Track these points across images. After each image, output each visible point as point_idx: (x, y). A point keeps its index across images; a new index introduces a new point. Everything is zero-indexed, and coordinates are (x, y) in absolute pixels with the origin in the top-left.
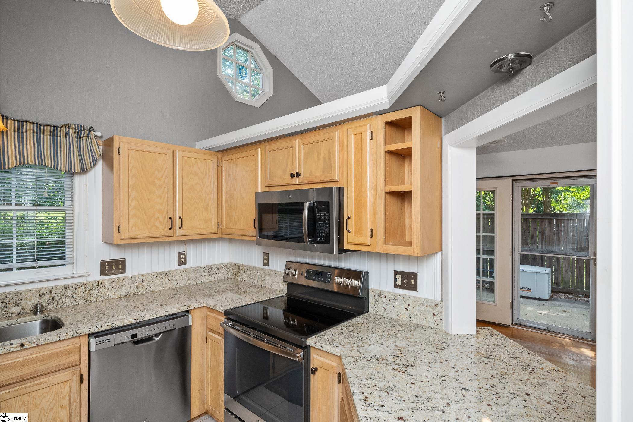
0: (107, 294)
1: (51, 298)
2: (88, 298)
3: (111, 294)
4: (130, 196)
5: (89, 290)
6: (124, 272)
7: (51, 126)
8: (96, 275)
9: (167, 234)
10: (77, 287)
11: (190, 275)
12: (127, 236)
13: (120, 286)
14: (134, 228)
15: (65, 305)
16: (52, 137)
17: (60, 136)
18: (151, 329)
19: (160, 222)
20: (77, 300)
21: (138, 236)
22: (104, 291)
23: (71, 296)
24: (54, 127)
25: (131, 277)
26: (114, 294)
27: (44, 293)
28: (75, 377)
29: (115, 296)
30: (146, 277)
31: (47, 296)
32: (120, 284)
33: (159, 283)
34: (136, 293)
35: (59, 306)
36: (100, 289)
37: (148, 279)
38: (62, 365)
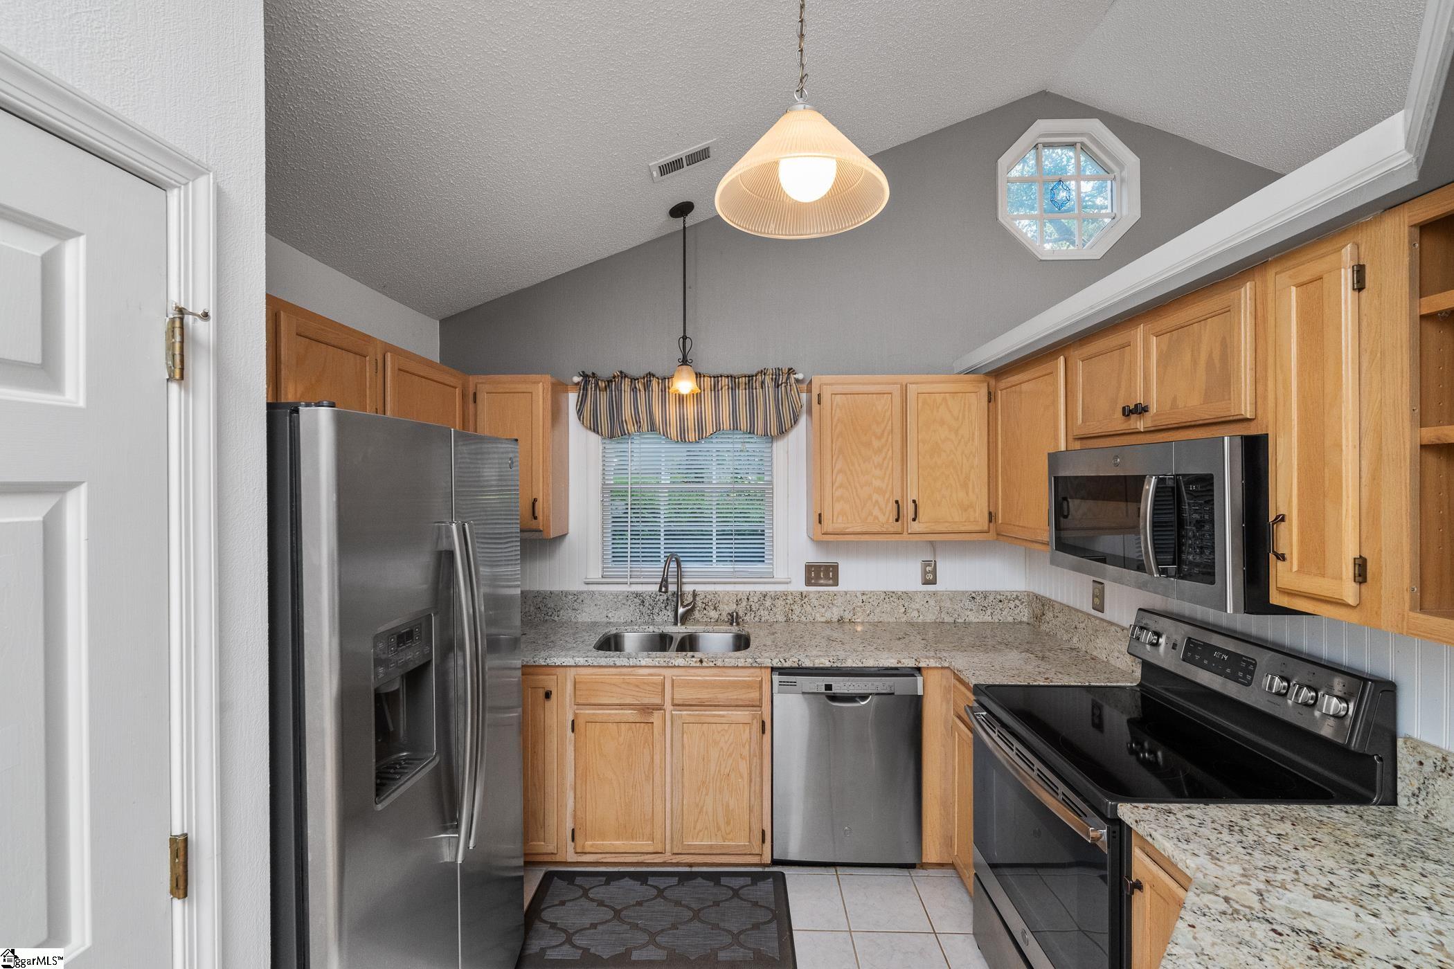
0: (813, 614)
1: (748, 607)
2: (790, 615)
3: (818, 615)
4: (835, 466)
5: (790, 604)
6: (837, 584)
7: (745, 377)
8: (798, 584)
9: (892, 530)
10: (776, 597)
11: (943, 604)
12: (830, 530)
13: (831, 605)
14: (840, 518)
15: (763, 619)
16: (747, 391)
17: (756, 389)
18: (854, 684)
19: (881, 509)
20: (777, 616)
21: (847, 530)
22: (808, 609)
23: (770, 608)
24: (749, 377)
25: (846, 593)
26: (822, 616)
27: (741, 600)
28: (755, 722)
29: (823, 619)
30: (868, 596)
31: (744, 603)
32: (830, 602)
33: (889, 609)
34: (853, 620)
35: (756, 619)
36: (804, 605)
37: (870, 600)
38: (741, 699)
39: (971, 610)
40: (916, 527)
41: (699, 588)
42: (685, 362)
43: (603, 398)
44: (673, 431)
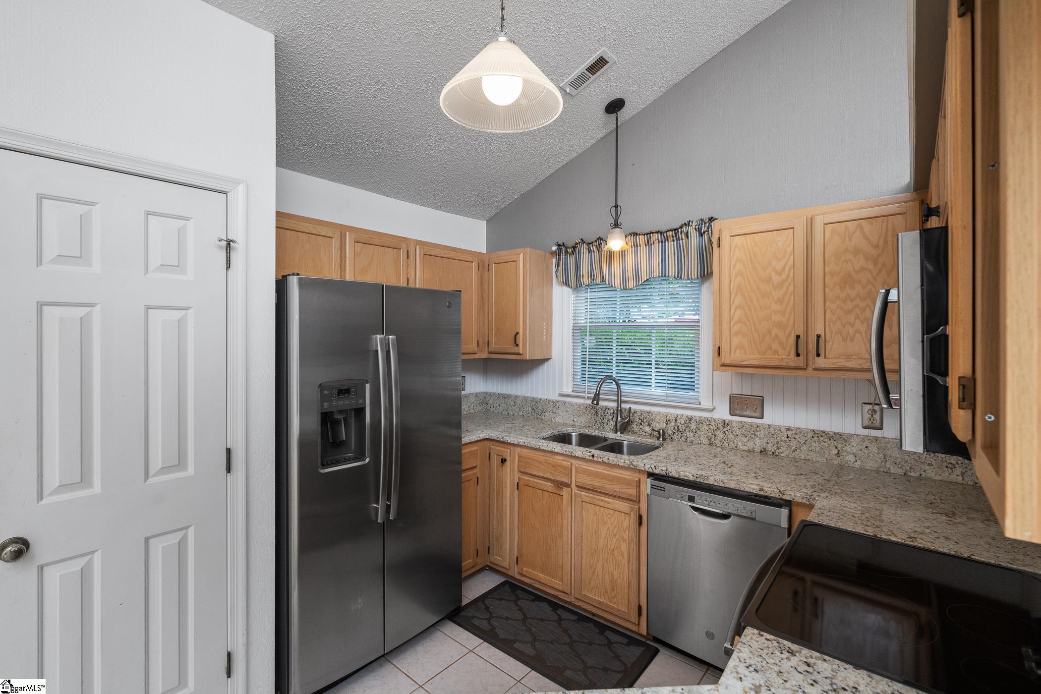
0: (735, 441)
1: (676, 427)
2: (713, 439)
3: (740, 443)
4: (733, 303)
5: (714, 430)
6: (762, 417)
7: (672, 231)
8: (722, 412)
9: (792, 364)
10: (700, 422)
12: (728, 362)
13: (753, 436)
14: (738, 351)
15: (689, 439)
16: (675, 242)
17: (682, 239)
19: (781, 343)
20: (701, 439)
21: (743, 363)
22: (731, 436)
23: (695, 431)
24: (675, 230)
25: (769, 426)
26: (745, 445)
27: (670, 420)
29: (745, 448)
30: (794, 432)
31: (673, 424)
32: (752, 432)
33: (818, 448)
34: (777, 454)
35: (683, 438)
36: (727, 432)
37: (796, 437)
38: (623, 493)
39: (930, 465)
40: (820, 362)
41: (634, 407)
42: (616, 225)
43: (571, 260)
44: (617, 282)
